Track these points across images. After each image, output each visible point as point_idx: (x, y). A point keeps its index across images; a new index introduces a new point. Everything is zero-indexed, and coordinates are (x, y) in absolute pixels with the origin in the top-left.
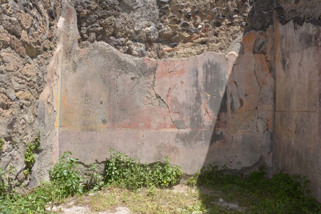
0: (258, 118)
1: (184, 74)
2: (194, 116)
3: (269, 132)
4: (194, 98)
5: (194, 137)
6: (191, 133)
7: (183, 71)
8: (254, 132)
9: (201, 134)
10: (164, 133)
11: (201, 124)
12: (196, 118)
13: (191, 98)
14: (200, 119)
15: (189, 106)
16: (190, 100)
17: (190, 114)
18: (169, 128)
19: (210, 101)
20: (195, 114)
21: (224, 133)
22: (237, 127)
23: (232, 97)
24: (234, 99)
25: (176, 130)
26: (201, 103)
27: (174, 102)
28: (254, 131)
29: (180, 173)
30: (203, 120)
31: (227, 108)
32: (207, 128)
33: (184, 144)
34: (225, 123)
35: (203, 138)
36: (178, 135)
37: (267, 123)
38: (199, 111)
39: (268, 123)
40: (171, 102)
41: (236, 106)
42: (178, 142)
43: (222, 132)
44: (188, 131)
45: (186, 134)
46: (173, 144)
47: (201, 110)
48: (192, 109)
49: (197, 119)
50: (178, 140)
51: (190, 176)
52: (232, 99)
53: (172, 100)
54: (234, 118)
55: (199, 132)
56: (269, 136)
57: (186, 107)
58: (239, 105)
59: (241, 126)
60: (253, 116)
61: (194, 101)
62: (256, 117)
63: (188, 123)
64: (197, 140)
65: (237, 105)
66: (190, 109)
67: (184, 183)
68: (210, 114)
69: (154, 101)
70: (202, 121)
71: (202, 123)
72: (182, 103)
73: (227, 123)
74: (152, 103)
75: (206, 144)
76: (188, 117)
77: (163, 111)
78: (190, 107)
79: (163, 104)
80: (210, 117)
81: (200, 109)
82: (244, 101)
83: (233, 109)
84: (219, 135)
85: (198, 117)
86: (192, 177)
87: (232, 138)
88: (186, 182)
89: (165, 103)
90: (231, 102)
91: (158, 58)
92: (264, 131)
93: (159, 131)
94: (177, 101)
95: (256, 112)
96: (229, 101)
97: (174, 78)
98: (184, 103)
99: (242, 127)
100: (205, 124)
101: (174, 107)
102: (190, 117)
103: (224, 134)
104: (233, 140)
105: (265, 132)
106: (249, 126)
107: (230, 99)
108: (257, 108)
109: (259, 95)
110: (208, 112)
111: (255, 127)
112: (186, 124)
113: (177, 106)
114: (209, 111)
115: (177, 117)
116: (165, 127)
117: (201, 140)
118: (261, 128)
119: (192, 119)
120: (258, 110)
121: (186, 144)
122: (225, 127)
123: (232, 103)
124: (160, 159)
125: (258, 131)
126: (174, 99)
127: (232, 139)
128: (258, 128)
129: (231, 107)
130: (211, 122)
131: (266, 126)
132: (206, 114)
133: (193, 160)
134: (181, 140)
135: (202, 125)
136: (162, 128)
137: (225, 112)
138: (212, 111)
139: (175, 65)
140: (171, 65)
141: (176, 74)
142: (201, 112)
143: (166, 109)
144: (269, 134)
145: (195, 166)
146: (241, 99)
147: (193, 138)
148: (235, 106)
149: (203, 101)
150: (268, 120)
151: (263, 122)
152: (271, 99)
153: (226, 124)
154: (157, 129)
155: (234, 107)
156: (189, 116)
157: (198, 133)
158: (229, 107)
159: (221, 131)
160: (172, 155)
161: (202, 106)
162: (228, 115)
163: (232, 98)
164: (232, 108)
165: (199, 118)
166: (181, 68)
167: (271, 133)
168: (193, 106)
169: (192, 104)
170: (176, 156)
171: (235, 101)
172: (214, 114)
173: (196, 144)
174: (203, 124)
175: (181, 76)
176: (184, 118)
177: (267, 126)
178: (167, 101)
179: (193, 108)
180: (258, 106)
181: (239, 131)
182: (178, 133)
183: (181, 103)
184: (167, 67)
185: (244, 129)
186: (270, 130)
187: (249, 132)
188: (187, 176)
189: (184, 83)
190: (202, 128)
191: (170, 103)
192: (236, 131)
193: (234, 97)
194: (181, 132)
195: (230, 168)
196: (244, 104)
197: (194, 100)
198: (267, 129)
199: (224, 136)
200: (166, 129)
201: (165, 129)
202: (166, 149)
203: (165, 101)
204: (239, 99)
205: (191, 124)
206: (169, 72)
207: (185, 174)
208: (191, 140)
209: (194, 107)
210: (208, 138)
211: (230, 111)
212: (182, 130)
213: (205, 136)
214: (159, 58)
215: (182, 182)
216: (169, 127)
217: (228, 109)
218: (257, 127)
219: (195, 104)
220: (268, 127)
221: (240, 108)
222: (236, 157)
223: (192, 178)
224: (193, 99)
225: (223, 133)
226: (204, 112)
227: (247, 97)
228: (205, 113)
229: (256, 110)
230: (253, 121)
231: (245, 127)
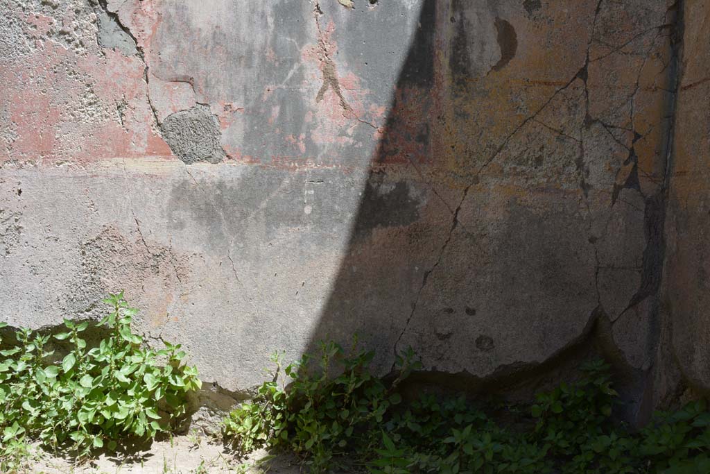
0: (589, 122)
2: (265, 98)
3: (642, 195)
4: (269, 10)
5: (263, 205)
6: (245, 182)
8: (565, 192)
9: (297, 189)
10: (117, 177)
11: (296, 135)
12: (276, 111)
13: (253, 11)
14: (296, 116)
15: (244, 50)
16: (250, 22)
17: (245, 89)
18: (139, 155)
19: (350, 28)
20: (271, 87)
21: (412, 189)
22: (480, 164)
23: (462, 14)
24: (468, 23)
25: (173, 167)
26: (302, 37)
27: (169, 28)
28: (565, 187)
29: (186, 381)
30: (308, 118)
31: (431, 64)
32: (326, 163)
33: (210, 238)
34: (422, 138)
35: (308, 210)
36: (182, 192)
37: (632, 150)
38: (291, 74)
39: (637, 152)
40: (154, 29)
41: (480, 58)
42: (181, 225)
43: (402, 187)
44: (230, 171)
45: (221, 185)
46: (160, 236)
47: (301, 69)
48: (256, 61)
49: (282, 113)
50: (185, 215)
51: (239, 397)
52: (461, 22)
53: (159, 20)
54: (464, 115)
55: (287, 181)
56: (642, 216)
57: (227, 53)
58: (493, 51)
59: (499, 160)
60: (564, 110)
61: (266, 26)
62: (580, 117)
63: (231, 134)
64: (275, 218)
65: (483, 50)
66: (249, 66)
67: (210, 429)
68: (344, 92)
69: (75, 23)
70: (304, 128)
71: (303, 136)
72: (206, 32)
73: (432, 144)
74: (62, 33)
75: (321, 241)
76: (235, 105)
77: (118, 69)
78: (250, 52)
79: (120, 36)
80: (343, 104)
81: (296, 66)
82: (520, 37)
83: (464, 71)
84: (388, 196)
85: (283, 102)
86: (249, 402)
87: (452, 216)
88: (217, 423)
89: (126, 30)
90: (456, 34)
92: (618, 188)
93: (91, 167)
94: (187, 23)
95: (581, 91)
96: (445, 32)
98: (218, 36)
99: (506, 163)
100: (318, 138)
101: (168, 51)
102: (247, 101)
103: (413, 193)
104: (458, 229)
105: (622, 194)
106: (539, 161)
107: (452, 20)
108: (583, 73)
109: (598, 10)
110: (334, 83)
111: (573, 169)
112: (224, 139)
113: (185, 45)
114: (340, 74)
115: (179, 101)
116: (122, 151)
117: (297, 219)
118: (599, 175)
119: (255, 114)
120: (590, 81)
121: (221, 235)
122: (421, 161)
123: (460, 42)
124: (93, 306)
125: (585, 187)
126: (172, 11)
127: (455, 221)
128: (588, 172)
129: (454, 62)
130: (350, 131)
131: (626, 163)
132: (324, 90)
133: (256, 319)
134: (200, 218)
135: (302, 146)
136: (108, 155)
137: (421, 85)
138: (356, 79)
142: (299, 78)
143: (130, 61)
144: (643, 206)
145: (261, 347)
146: (505, 23)
147: (255, 207)
148: (474, 57)
149: (312, 27)
150: (637, 136)
151: (613, 144)
152: (661, 28)
153: (426, 143)
154: (84, 161)
155: (469, 62)
156: (242, 98)
157: (280, 181)
158: (443, 60)
159: (397, 178)
160: (154, 287)
161: (306, 49)
162: (439, 99)
163: (458, 17)
164: (460, 65)
165: (288, 109)
167: (648, 202)
168: (263, 48)
169: (259, 38)
170: (170, 295)
171: (474, 32)
172: (367, 91)
173: (268, 236)
174: (308, 141)
176: (216, 109)
177: (631, 164)
178: (135, 21)
179: (264, 59)
180: (588, 61)
181: (493, 183)
182: (186, 181)
183: (203, 35)
185: (518, 174)
186: (647, 186)
187: (543, 190)
188: (223, 399)
190: (303, 162)
191: (148, 32)
192: (476, 180)
193: (471, 14)
194: (198, 178)
195: (440, 368)
196: (519, 50)
197: (270, 20)
198: (632, 181)
199: (416, 202)
200: (128, 160)
201: (120, 160)
202: (124, 260)
203: (126, 22)
204: (495, 24)
205: (248, 137)
207: (215, 384)
208: (244, 216)
209: (269, 54)
210: (333, 210)
211: (447, 83)
212: (205, 166)
213: (318, 202)
215: (199, 423)
216: (141, 150)
217: (437, 69)
218: (580, 164)
219: (275, 37)
220: (635, 167)
221: (496, 68)
222: (471, 312)
223: (247, 406)
224: (263, 16)
225: (408, 191)
226: (314, 79)
227: (535, 12)
228: (319, 83)
229: (579, 81)
230: (561, 135)
231: (520, 164)
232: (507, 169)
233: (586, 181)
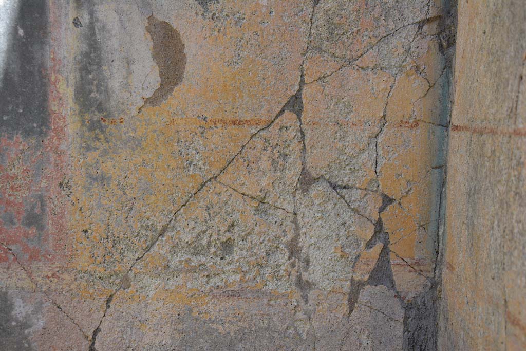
0: (307, 181)
3: (398, 295)
8: (271, 296)
21: (18, 302)
22: (130, 256)
23: (91, 14)
24: (103, 28)
28: (271, 286)
31: (45, 99)
34: (34, 220)
37: (379, 223)
39: (386, 227)
41: (126, 86)
52: (91, 26)
54: (102, 179)
56: (399, 330)
58: (146, 73)
59: (161, 249)
60: (265, 164)
62: (292, 175)
65: (130, 73)
73: (50, 228)
82: (191, 49)
83: (100, 108)
90: (85, 48)
92: (357, 286)
95: (293, 133)
96: (65, 44)
99: (173, 252)
103: (21, 310)
105: (364, 295)
106: (227, 246)
107: (76, 22)
108: (295, 104)
111: (282, 257)
120: (307, 116)
122: (33, 257)
123: (92, 60)
125: (303, 285)
128: (307, 262)
129: (83, 95)
131: (369, 245)
137: (28, 133)
144: (400, 313)
146: (165, 26)
148: (115, 84)
150: (388, 201)
151: (347, 216)
152: (421, 24)
153: (41, 228)
155: (107, 93)
158: (64, 91)
162: (60, 154)
163: (85, 19)
164: (92, 99)
171: (114, 43)
177: (379, 246)
180: (302, 83)
181: (152, 285)
185: (194, 270)
187: (234, 294)
192: (126, 283)
193: (106, 14)
196: (189, 68)
198: (381, 274)
199: (25, 325)
204: (148, 30)
211: (72, 127)
217: (54, 106)
218: (294, 250)
220: (385, 250)
221: (152, 101)
225: (11, 307)
227: (213, 7)
229: (289, 117)
230: (261, 204)
231: (196, 254)
232: (175, 262)
233: (305, 276)
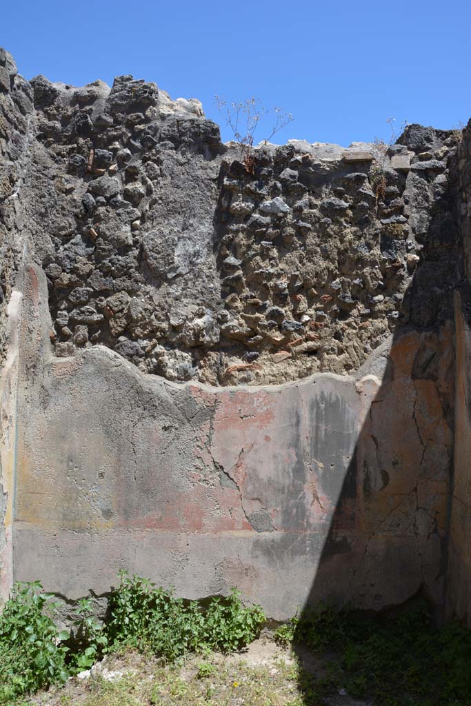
0: (418, 508)
1: (271, 421)
2: (290, 506)
3: (439, 536)
4: (290, 470)
5: (290, 548)
6: (283, 539)
7: (269, 416)
8: (409, 537)
9: (303, 541)
10: (229, 539)
11: (303, 520)
12: (294, 511)
13: (284, 471)
14: (302, 512)
15: (281, 486)
16: (283, 475)
17: (282, 502)
18: (239, 529)
19: (324, 476)
20: (292, 501)
21: (349, 539)
22: (375, 527)
23: (368, 469)
24: (370, 472)
25: (253, 534)
26: (304, 481)
27: (250, 479)
28: (409, 534)
29: (261, 619)
30: (307, 513)
31: (356, 489)
32: (315, 530)
33: (269, 562)
34: (352, 519)
35: (308, 549)
36: (257, 544)
37: (435, 518)
38: (300, 496)
39: (437, 519)
40: (244, 479)
41: (375, 486)
42: (257, 557)
43: (345, 539)
44: (277, 535)
45: (273, 541)
46: (247, 560)
47: (304, 494)
48: (286, 491)
49: (297, 512)
50: (258, 553)
51: (281, 623)
52: (367, 472)
53: (246, 475)
54: (369, 509)
55: (299, 538)
56: (439, 544)
57: (275, 488)
58: (380, 482)
59: (382, 526)
60: (408, 505)
61: (290, 476)
62: (414, 507)
63: (277, 520)
64: (295, 553)
65: (376, 483)
66: (283, 493)
67: (269, 636)
68: (321, 502)
69: (210, 476)
70: (306, 517)
71: (305, 520)
72: (265, 480)
73: (356, 521)
74: (205, 480)
75: (313, 561)
76: (278, 509)
77: (229, 495)
78: (283, 488)
79: (229, 482)
80: (321, 507)
81: (302, 492)
82: (391, 476)
83: (369, 491)
84: (340, 542)
85: (297, 508)
86: (285, 625)
87: (364, 549)
88: (272, 633)
89: (232, 479)
90: (365, 477)
91: (217, 383)
92: (430, 534)
93: (219, 534)
94: (257, 476)
95: (414, 497)
96: (361, 476)
97: (252, 428)
98: (270, 482)
99: (385, 526)
100: (311, 521)
101: (250, 488)
102: (282, 507)
103: (349, 541)
104: (367, 553)
105: (431, 536)
106: (398, 525)
107: (364, 471)
108: (415, 490)
109: (421, 463)
110: (318, 499)
111: (412, 527)
112: (274, 522)
113: (257, 485)
114: (320, 495)
115: (256, 507)
116: (231, 528)
117: (304, 553)
118: (422, 529)
119: (287, 512)
120: (418, 493)
121: (273, 560)
122: (352, 528)
123: (367, 480)
124: (220, 589)
125: (417, 534)
126: (251, 471)
127: (366, 550)
128: (417, 528)
129: (365, 488)
130: (324, 518)
131: (433, 524)
132: (313, 501)
133: (288, 592)
134: (264, 554)
135: (305, 524)
136: (226, 530)
137: (352, 498)
138: (326, 496)
139: (253, 403)
140: (245, 403)
141: (255, 421)
142: (303, 497)
143: (234, 492)
144: (439, 540)
145: (290, 603)
146: (385, 471)
147: (287, 549)
148: (372, 485)
149: (308, 477)
150: (437, 513)
151: (428, 517)
152: (445, 470)
154: (215, 531)
155: (370, 488)
156: (281, 506)
157: (297, 538)
158: (360, 488)
159: (343, 535)
160: (246, 582)
161: (306, 486)
162: (359, 503)
163: (366, 470)
164: (367, 489)
165: (299, 510)
166: (265, 408)
167: (442, 538)
168: (289, 486)
169: (287, 482)
170: (253, 585)
171: (372, 475)
172: (330, 501)
173: (292, 560)
174: (308, 522)
175: (266, 426)
176: (270, 511)
177: (435, 524)
178: (235, 475)
179: (289, 490)
180: (417, 485)
181: (380, 535)
182: (259, 540)
183: (264, 481)
184: (236, 407)
185: (390, 531)
186: (441, 532)
187: (400, 537)
188: (273, 624)
189: (272, 439)
190: (306, 530)
191: (241, 480)
192: (374, 534)
193: (371, 469)
194: (264, 538)
195: (361, 608)
196: (390, 482)
197: (291, 474)
198: (435, 531)
199: (350, 544)
200: (234, 532)
201: (231, 531)
202: (233, 571)
203: (232, 477)
204: (381, 473)
205: (284, 521)
206: (242, 418)
207: (271, 618)
208: (283, 552)
209: (291, 488)
210: (317, 548)
211: (362, 496)
212: (267, 533)
213: (312, 545)
214: (220, 384)
215: (265, 634)
216: (239, 527)
217: (358, 491)
218: (414, 526)
219: (293, 481)
221: (381, 489)
222: (372, 585)
223: (285, 627)
224: (288, 472)
225: (347, 540)
226: (309, 497)
227: (396, 466)
228: (311, 499)
229: (414, 493)
230: (407, 515)
231: (391, 526)
232: (386, 529)
233: (417, 532)
